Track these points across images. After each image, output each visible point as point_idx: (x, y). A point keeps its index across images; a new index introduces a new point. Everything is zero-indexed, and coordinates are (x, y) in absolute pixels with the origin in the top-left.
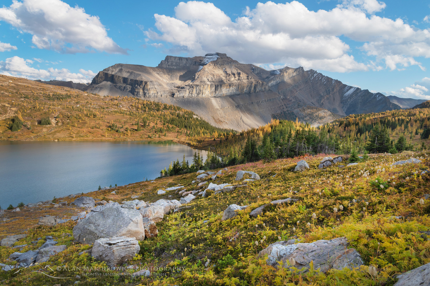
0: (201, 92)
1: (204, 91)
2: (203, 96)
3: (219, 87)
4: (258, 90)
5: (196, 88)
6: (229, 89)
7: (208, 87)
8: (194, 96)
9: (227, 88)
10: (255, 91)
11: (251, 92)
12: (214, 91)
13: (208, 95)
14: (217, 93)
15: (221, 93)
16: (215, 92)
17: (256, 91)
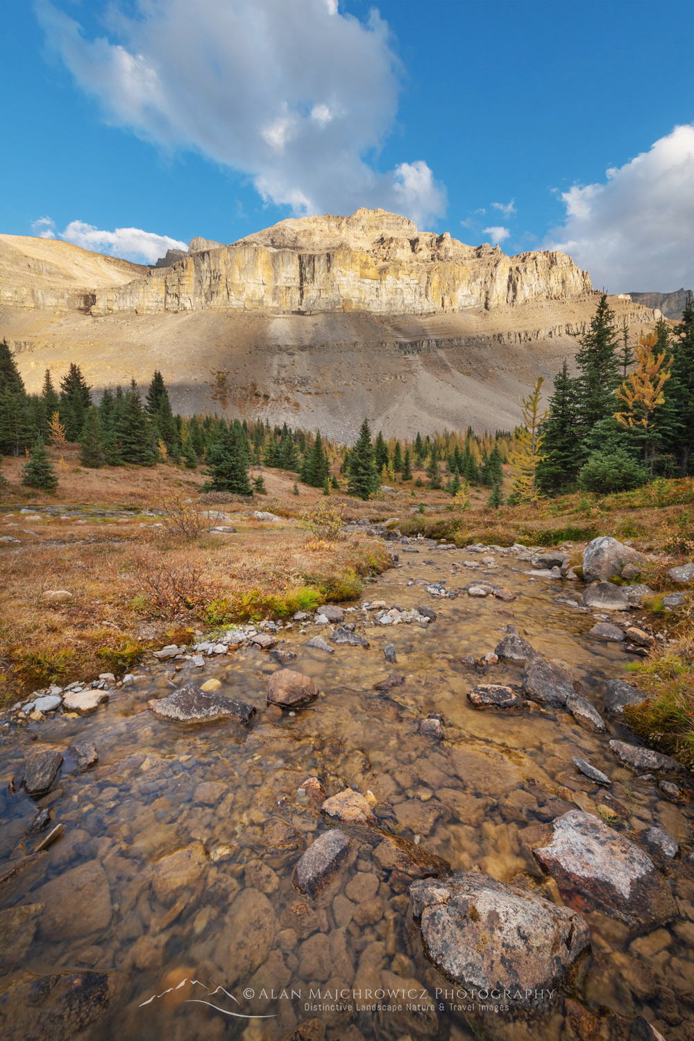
0: (222, 286)
1: (237, 278)
2: (235, 302)
3: (320, 265)
4: (524, 292)
5: (197, 266)
6: (376, 284)
7: (255, 258)
8: (188, 305)
9: (363, 276)
10: (514, 297)
11: (492, 304)
12: (296, 283)
13: (261, 302)
14: (312, 291)
15: (331, 295)
16: (301, 289)
17: (520, 299)
